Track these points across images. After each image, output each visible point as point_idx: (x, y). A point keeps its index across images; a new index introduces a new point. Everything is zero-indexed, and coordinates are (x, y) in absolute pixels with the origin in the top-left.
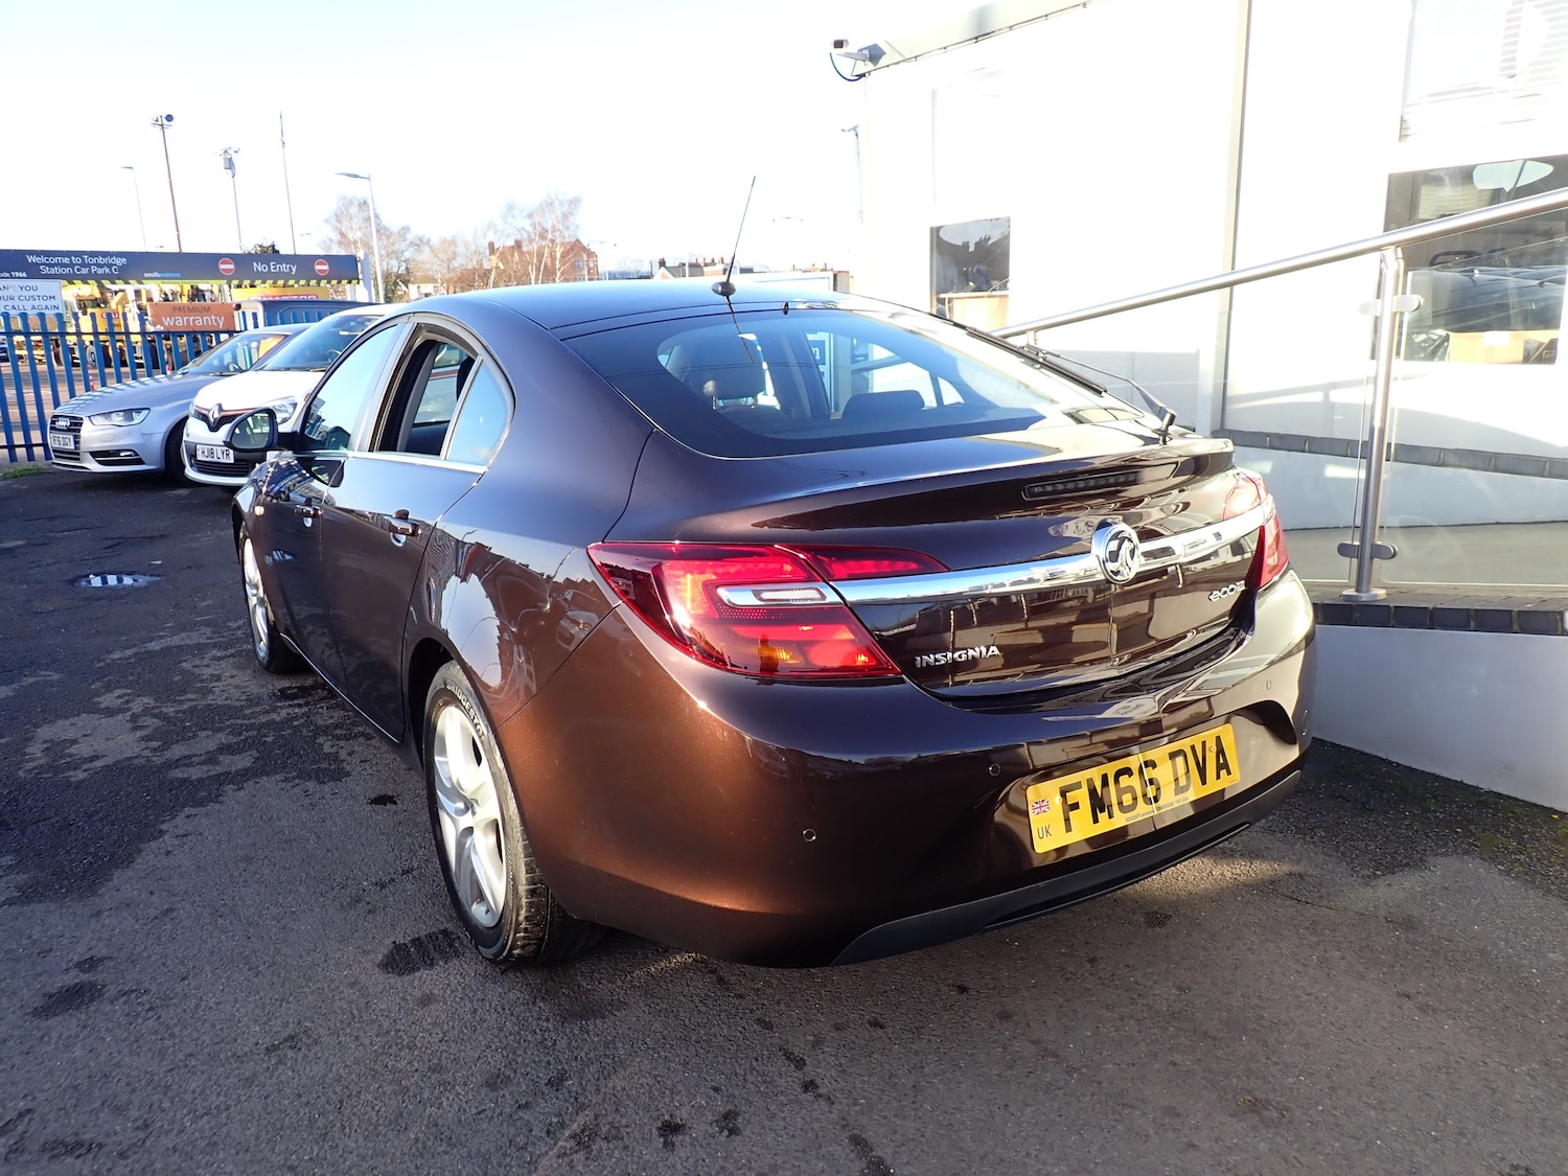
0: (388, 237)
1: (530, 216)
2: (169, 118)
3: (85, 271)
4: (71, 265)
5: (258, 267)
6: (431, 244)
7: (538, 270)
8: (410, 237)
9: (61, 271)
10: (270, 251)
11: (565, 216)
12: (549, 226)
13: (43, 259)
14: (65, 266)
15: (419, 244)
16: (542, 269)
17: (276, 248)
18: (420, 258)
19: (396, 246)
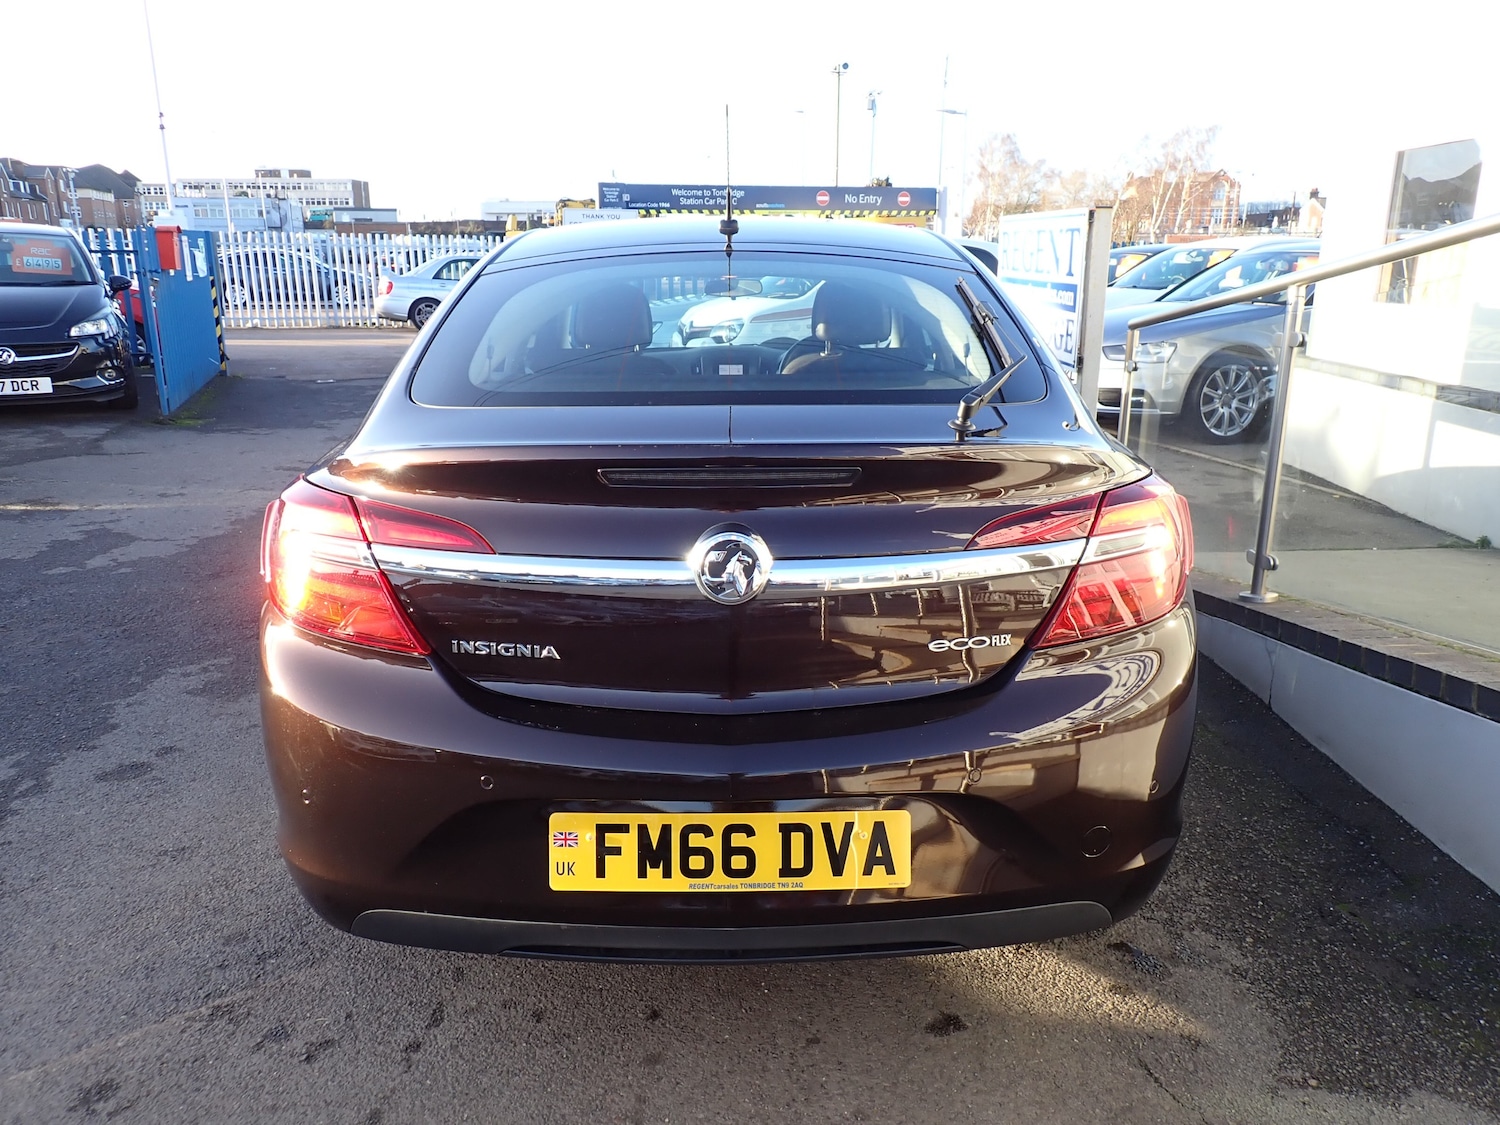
0: (1024, 170)
1: (1165, 146)
2: (846, 66)
3: (712, 202)
4: (703, 197)
5: (849, 198)
6: (1062, 175)
7: (1162, 202)
8: (1044, 169)
9: (694, 202)
10: (884, 185)
11: (1202, 145)
12: (1181, 156)
13: (683, 192)
14: (697, 197)
15: (1049, 177)
16: (1167, 200)
17: (890, 181)
18: (1049, 190)
19: (1031, 178)
